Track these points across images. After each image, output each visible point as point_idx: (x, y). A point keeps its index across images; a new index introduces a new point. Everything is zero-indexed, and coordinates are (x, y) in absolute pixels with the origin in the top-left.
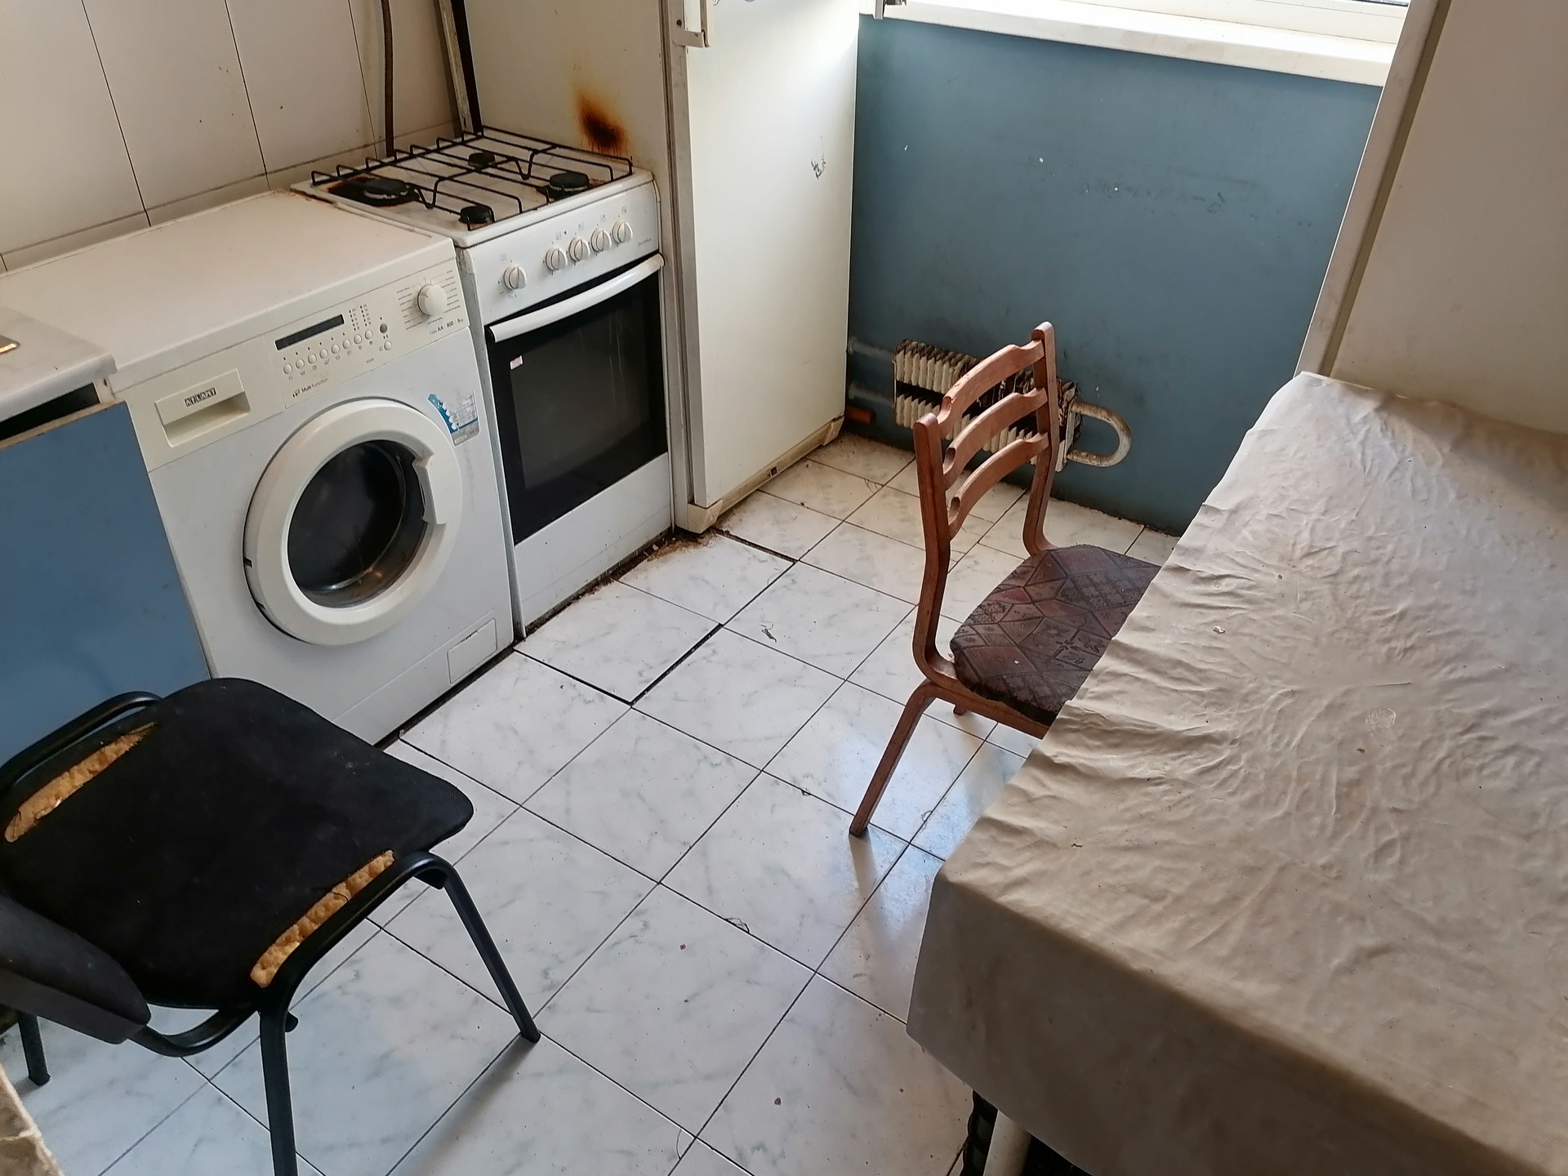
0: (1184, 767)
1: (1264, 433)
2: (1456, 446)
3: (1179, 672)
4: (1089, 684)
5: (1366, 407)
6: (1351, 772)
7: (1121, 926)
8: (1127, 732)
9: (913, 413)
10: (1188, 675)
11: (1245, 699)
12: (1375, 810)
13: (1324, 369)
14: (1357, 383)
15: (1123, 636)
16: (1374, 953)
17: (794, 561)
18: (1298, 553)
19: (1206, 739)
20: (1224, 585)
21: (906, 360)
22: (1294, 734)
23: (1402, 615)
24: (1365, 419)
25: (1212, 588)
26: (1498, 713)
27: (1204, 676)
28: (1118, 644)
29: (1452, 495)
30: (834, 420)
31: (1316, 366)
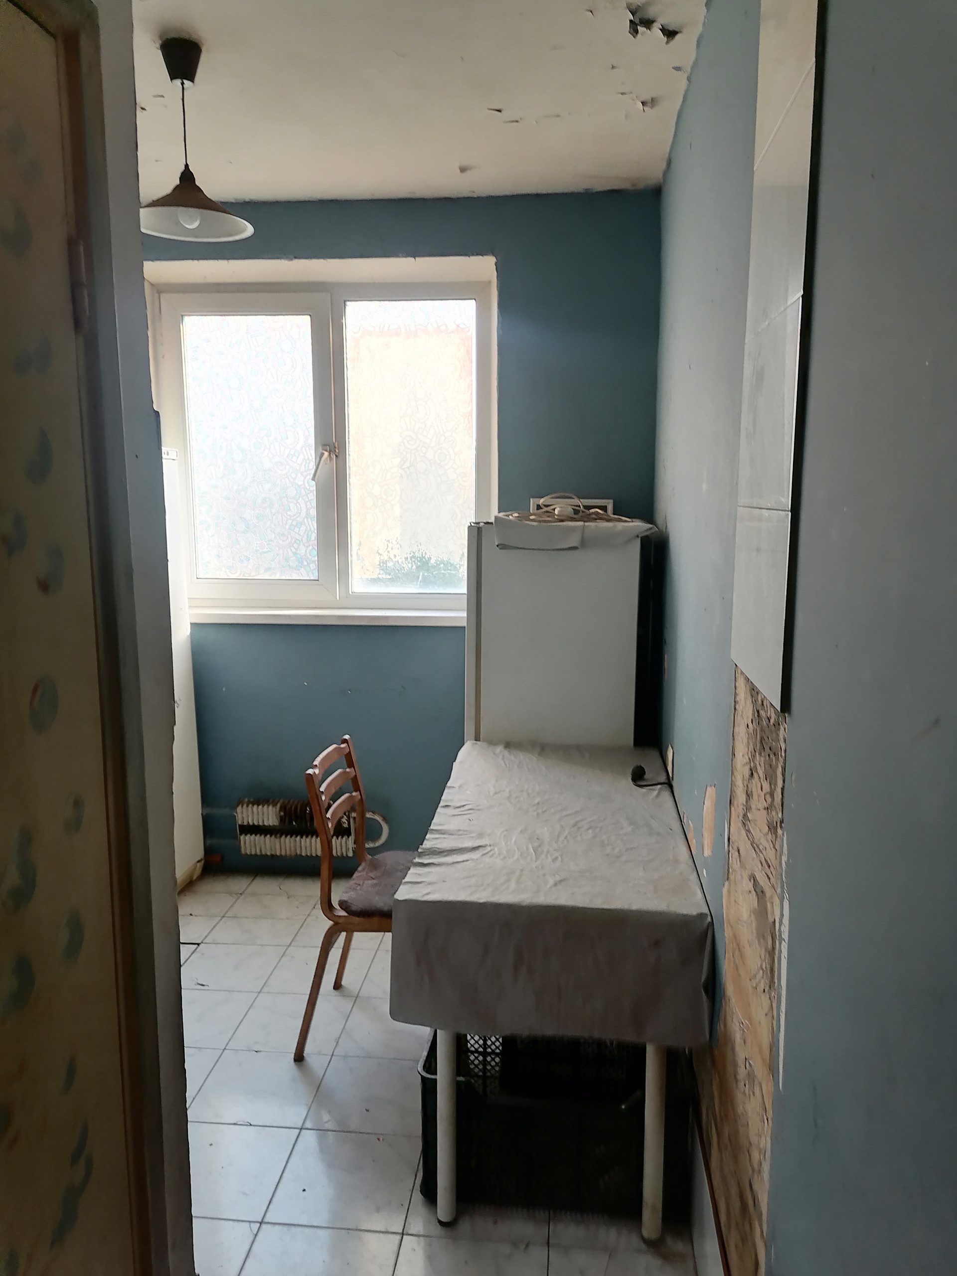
0: (475, 855)
1: (461, 762)
2: (540, 754)
3: (461, 832)
4: (425, 842)
5: (499, 749)
6: (536, 844)
7: (471, 894)
8: (449, 850)
9: (252, 843)
10: (465, 833)
11: (489, 835)
12: (548, 852)
13: (477, 738)
14: (492, 743)
15: (432, 827)
16: (561, 881)
17: (198, 944)
18: (491, 794)
19: (479, 847)
20: (466, 808)
21: (244, 810)
22: (511, 839)
23: (538, 803)
24: (501, 752)
25: (462, 809)
26: (581, 821)
27: (472, 832)
28: (433, 830)
29: (544, 768)
30: (199, 861)
31: (473, 738)
